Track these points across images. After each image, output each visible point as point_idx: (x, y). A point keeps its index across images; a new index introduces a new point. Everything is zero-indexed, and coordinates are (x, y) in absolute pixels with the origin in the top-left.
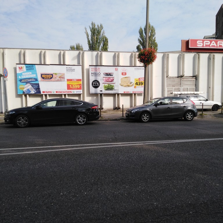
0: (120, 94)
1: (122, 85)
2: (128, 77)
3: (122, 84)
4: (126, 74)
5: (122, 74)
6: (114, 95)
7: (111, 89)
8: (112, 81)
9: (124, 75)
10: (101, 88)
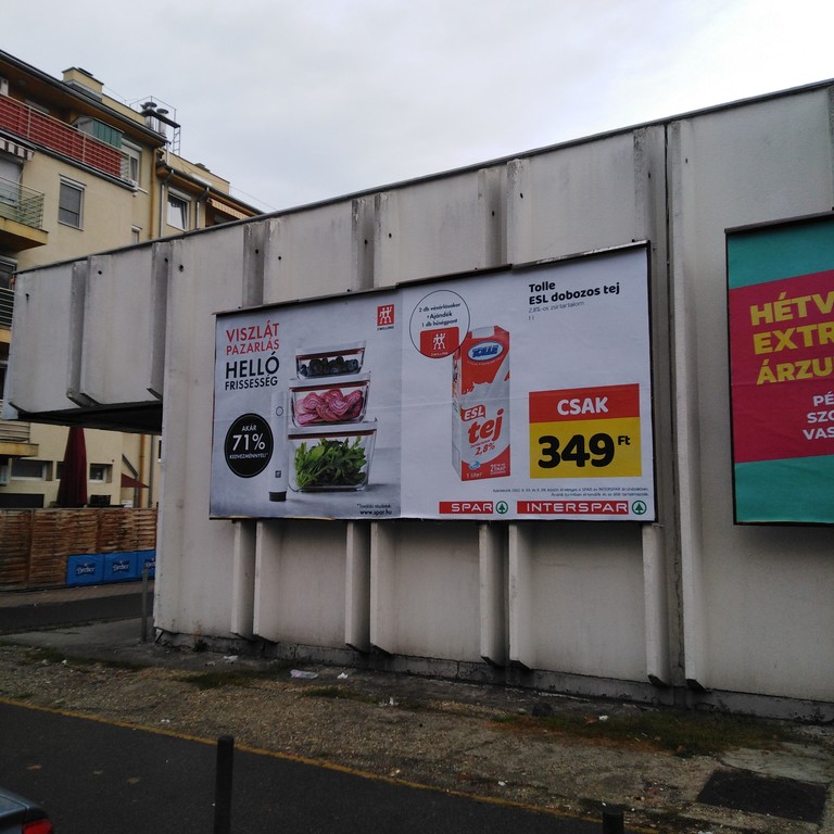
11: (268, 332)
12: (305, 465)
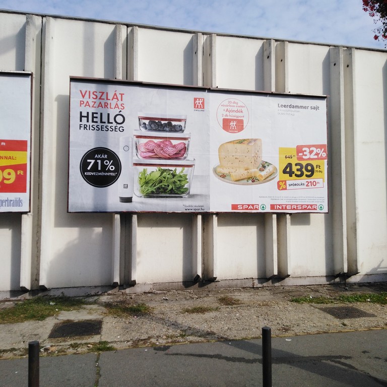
0: (217, 214)
1: (223, 176)
2: (249, 141)
3: (225, 171)
4: (240, 126)
5: (226, 124)
6: (186, 220)
7: (172, 191)
8: (180, 153)
9: (233, 131)
10: (126, 186)
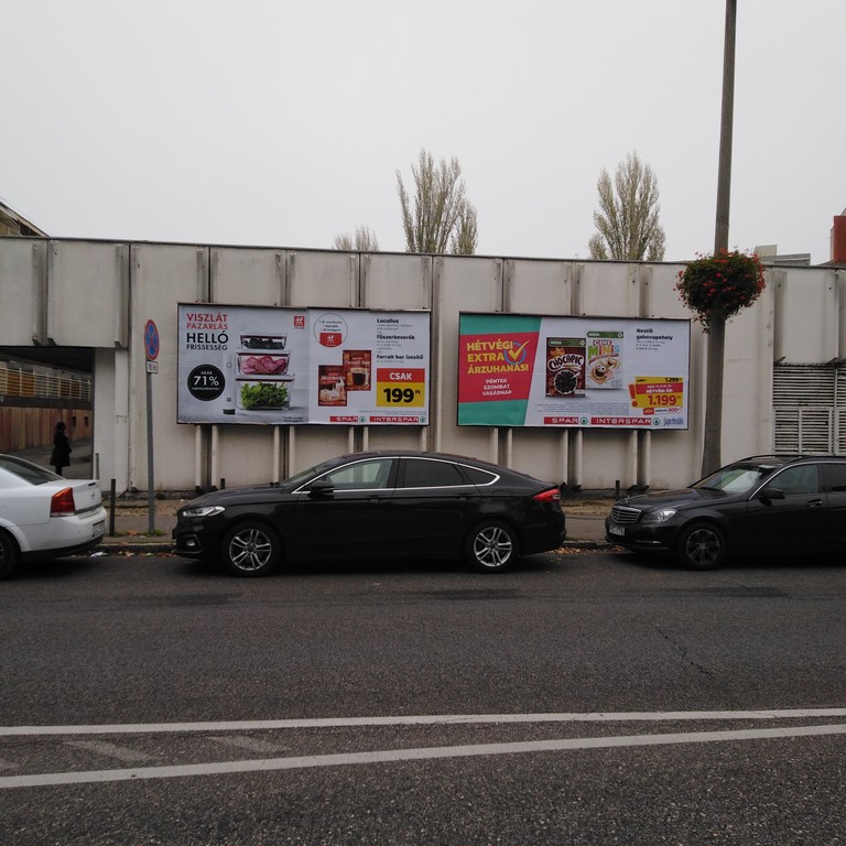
11: (219, 318)
12: (248, 395)
